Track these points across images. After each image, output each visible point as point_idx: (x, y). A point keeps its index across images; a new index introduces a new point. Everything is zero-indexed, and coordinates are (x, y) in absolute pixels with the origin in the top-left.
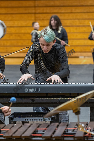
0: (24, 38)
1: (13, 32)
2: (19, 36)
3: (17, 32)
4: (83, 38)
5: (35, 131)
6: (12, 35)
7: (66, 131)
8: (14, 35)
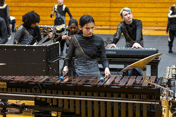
0: (102, 15)
1: (94, 11)
2: (98, 14)
3: (97, 11)
4: (144, 16)
5: (113, 82)
6: (93, 13)
7: (135, 82)
8: (95, 13)
